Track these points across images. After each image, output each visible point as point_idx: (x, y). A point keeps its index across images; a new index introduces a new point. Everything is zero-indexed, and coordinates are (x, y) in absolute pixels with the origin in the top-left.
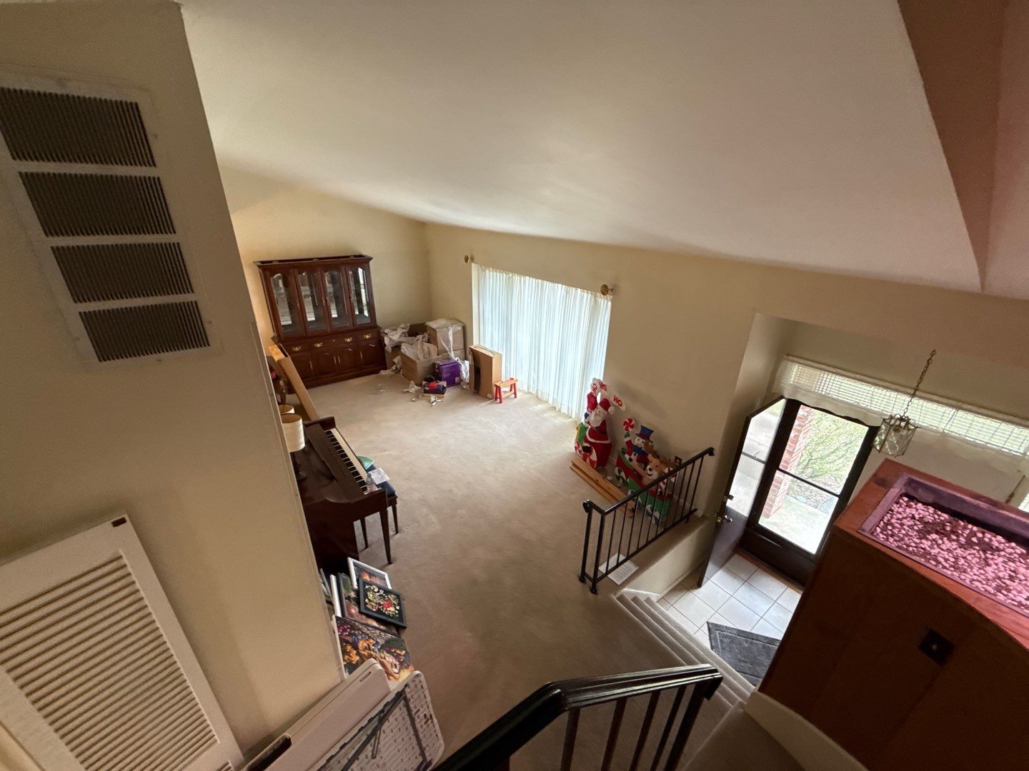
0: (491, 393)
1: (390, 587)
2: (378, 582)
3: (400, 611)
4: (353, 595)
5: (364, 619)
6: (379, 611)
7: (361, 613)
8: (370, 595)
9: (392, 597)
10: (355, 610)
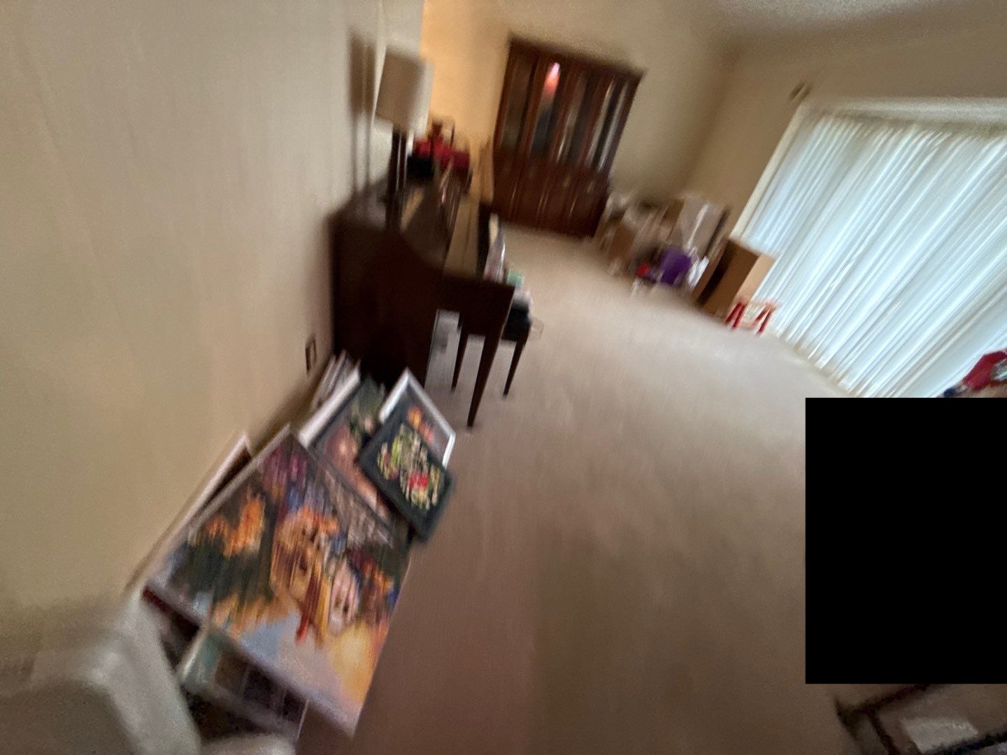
0: (726, 311)
1: (445, 461)
2: (432, 439)
3: (435, 510)
4: (368, 424)
5: (354, 476)
6: (395, 483)
7: (357, 460)
8: (398, 447)
9: (435, 478)
10: (349, 448)
